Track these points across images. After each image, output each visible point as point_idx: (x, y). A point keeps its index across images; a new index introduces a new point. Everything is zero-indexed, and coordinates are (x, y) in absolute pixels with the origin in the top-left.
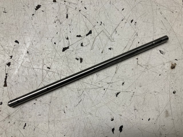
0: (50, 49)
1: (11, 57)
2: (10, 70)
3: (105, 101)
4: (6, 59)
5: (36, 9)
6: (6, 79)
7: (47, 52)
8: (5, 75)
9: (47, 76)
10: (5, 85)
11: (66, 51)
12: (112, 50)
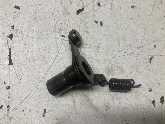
1: (13, 27)
2: (14, 44)
7: (58, 16)
8: (8, 51)
9: (63, 47)
11: (80, 14)
12: (135, 9)
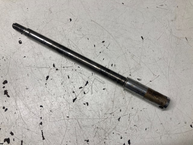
0: (65, 104)
1: (41, 118)
2: (43, 128)
3: (112, 127)
4: (38, 120)
5: (47, 80)
6: (42, 134)
7: (63, 106)
8: (41, 132)
9: (69, 123)
10: (44, 139)
11: (75, 101)
12: (105, 90)
